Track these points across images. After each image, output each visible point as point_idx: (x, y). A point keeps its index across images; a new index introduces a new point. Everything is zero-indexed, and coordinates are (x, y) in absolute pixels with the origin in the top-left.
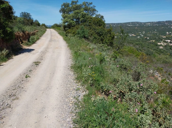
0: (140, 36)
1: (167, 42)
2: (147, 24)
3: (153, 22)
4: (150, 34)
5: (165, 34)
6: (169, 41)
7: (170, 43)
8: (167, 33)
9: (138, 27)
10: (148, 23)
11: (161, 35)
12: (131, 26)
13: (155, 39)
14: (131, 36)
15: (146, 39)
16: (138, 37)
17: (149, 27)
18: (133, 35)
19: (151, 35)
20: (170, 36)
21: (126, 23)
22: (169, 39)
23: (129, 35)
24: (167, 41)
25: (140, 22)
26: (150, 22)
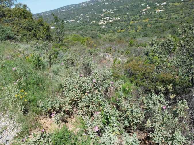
0: (79, 20)
1: (106, 20)
2: (82, 5)
3: (87, 2)
4: (88, 15)
5: (102, 12)
6: (108, 18)
7: (109, 20)
8: (104, 10)
9: (73, 10)
10: (82, 3)
11: (99, 14)
12: (67, 11)
13: (95, 19)
14: (70, 22)
15: (86, 21)
16: (78, 21)
17: (84, 8)
18: (72, 20)
19: (90, 16)
20: (107, 13)
21: (60, 8)
22: (107, 16)
23: (68, 21)
24: (105, 18)
25: (74, 5)
26: (84, 3)
